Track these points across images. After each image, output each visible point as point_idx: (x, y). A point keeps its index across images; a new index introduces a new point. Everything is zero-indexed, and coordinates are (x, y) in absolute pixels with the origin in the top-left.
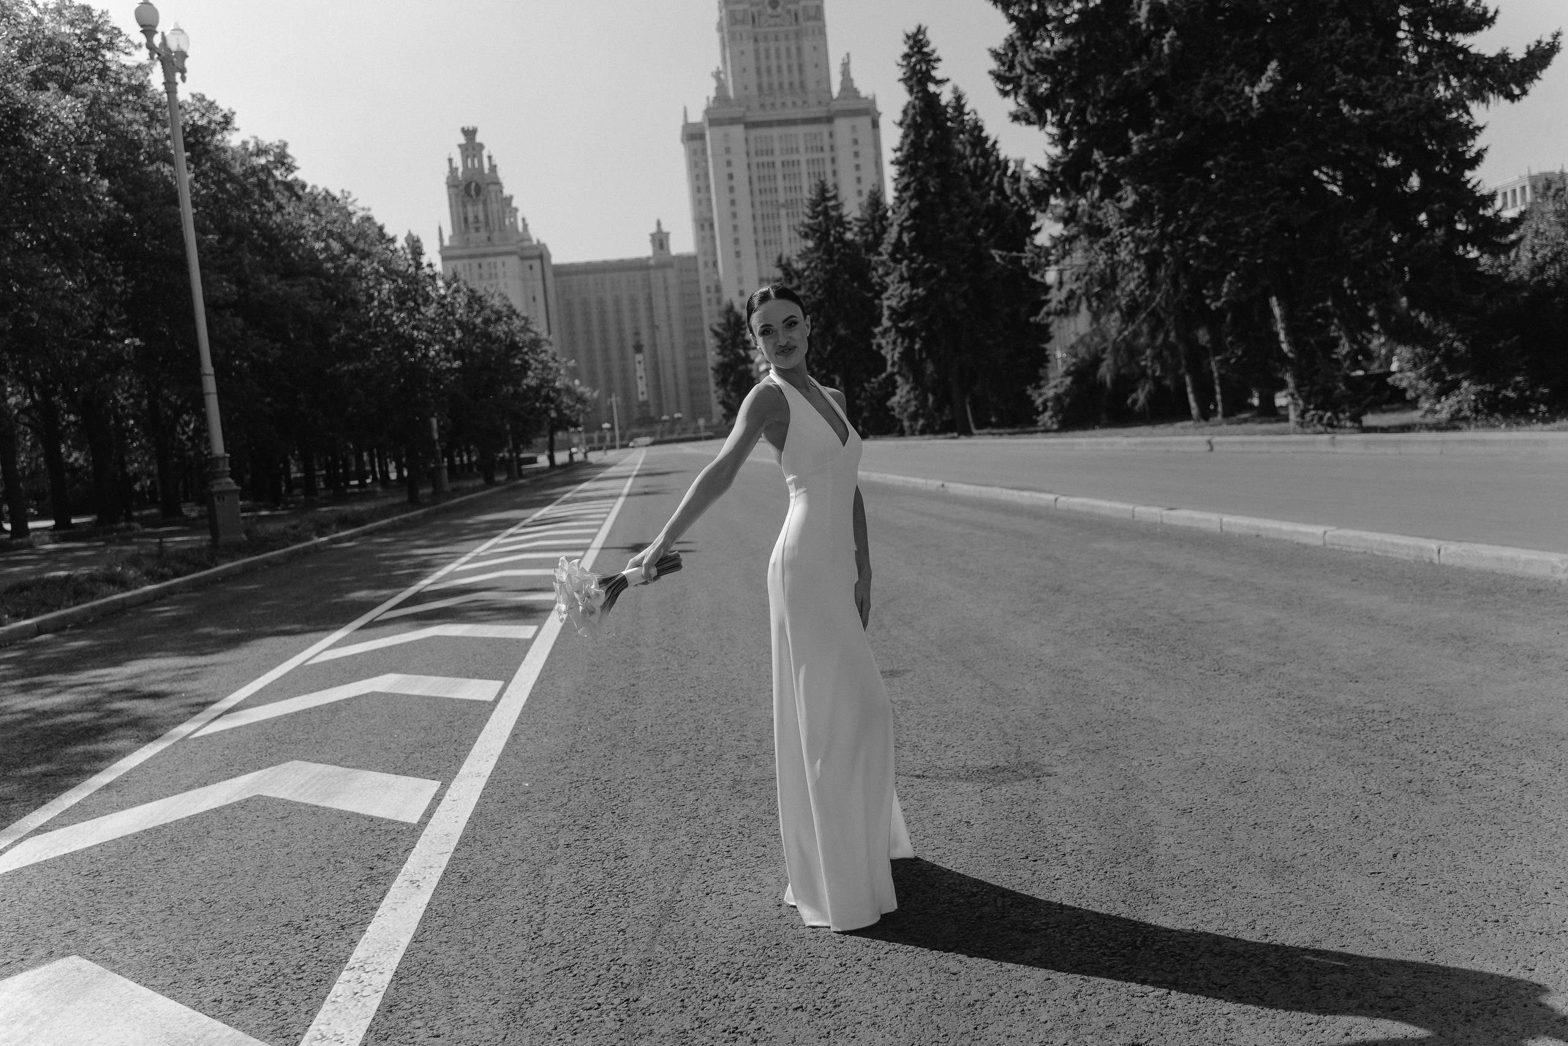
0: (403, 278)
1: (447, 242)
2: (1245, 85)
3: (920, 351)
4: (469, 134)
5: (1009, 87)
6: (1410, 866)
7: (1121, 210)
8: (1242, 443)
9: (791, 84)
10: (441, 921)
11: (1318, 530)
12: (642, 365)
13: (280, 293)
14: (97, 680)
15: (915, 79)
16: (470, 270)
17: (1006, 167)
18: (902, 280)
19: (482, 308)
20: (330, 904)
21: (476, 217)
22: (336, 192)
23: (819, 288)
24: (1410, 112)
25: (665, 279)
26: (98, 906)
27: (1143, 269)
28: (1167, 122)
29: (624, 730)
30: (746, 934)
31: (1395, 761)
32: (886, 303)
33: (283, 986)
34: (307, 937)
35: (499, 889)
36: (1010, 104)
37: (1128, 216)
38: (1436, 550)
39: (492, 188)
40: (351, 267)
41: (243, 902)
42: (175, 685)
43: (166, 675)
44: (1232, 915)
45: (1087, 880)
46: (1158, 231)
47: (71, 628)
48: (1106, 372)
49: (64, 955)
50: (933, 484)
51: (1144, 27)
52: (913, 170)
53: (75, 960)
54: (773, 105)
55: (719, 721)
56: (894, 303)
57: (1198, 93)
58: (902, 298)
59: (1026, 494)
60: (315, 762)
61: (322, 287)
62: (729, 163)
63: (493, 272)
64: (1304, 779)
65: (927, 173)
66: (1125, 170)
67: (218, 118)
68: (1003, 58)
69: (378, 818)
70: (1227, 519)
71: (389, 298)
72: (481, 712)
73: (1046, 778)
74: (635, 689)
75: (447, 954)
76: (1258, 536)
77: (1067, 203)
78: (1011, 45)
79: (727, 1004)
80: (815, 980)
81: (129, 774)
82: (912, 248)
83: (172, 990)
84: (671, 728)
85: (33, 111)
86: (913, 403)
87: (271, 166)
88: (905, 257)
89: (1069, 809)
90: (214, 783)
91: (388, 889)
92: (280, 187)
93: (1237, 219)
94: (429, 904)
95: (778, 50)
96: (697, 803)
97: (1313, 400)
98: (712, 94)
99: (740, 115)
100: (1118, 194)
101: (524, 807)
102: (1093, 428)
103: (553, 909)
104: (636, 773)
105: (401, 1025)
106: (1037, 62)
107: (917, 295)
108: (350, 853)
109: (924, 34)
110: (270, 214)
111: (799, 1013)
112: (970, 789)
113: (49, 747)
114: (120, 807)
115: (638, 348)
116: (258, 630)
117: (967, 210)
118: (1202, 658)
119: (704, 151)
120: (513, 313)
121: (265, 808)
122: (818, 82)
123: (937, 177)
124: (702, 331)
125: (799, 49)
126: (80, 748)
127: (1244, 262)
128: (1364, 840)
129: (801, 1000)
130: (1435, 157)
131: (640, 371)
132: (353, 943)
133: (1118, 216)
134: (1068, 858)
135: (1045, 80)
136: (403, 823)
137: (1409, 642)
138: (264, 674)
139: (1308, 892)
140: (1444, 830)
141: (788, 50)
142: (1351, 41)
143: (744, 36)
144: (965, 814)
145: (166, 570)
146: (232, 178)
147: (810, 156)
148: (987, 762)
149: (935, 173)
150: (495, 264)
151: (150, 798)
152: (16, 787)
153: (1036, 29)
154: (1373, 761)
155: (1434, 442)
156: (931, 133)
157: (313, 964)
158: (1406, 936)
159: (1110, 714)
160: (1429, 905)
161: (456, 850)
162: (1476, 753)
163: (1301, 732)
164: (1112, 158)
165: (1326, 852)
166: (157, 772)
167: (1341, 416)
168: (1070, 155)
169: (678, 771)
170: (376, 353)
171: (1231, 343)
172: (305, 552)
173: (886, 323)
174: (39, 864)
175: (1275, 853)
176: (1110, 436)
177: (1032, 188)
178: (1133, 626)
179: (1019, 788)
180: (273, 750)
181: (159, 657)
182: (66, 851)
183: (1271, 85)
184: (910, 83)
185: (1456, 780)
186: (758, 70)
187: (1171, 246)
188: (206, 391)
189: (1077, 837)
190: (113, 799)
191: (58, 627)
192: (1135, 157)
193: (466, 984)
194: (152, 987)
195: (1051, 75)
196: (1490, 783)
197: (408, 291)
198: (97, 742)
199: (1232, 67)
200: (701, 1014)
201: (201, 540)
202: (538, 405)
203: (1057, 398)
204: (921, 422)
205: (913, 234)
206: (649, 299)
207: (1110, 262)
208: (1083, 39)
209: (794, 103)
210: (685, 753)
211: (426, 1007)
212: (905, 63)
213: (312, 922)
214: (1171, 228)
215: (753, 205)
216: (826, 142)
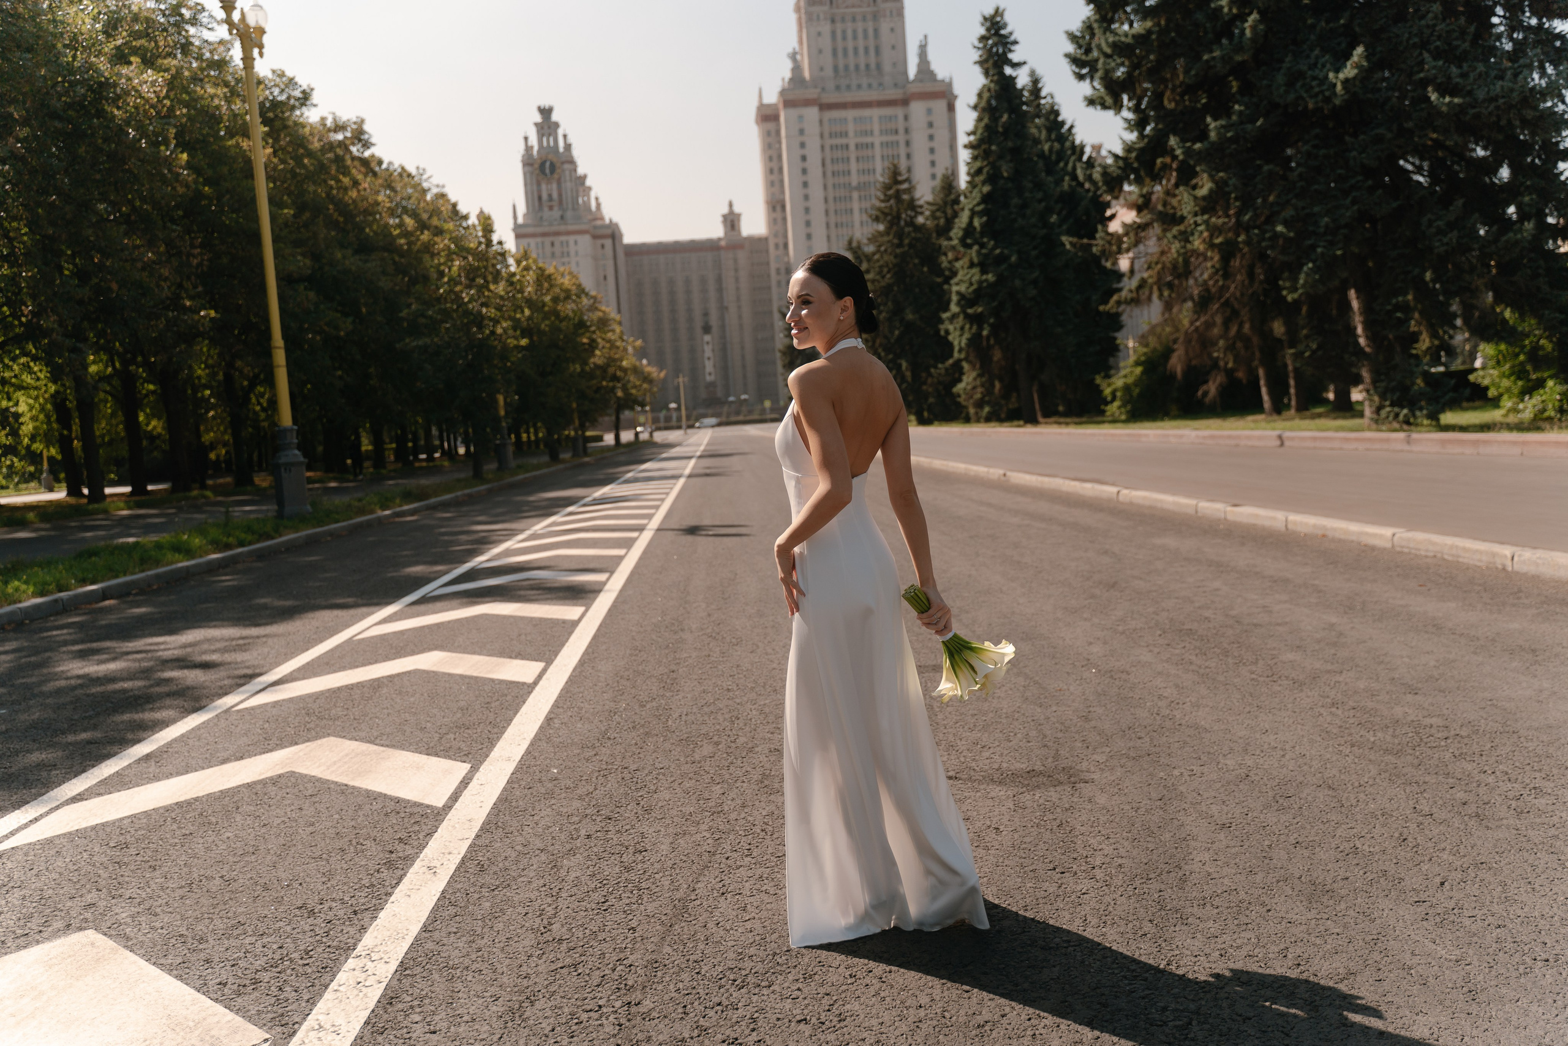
0: (473, 255)
1: (520, 220)
2: (1329, 70)
3: (988, 337)
4: (546, 112)
5: (1084, 71)
6: (1457, 895)
7: (1195, 198)
8: (1315, 439)
9: (867, 66)
10: (452, 910)
11: (1388, 532)
12: (710, 346)
13: (353, 268)
14: (152, 648)
15: (991, 62)
16: (543, 248)
17: (1082, 153)
18: (972, 265)
19: (551, 286)
20: (346, 888)
21: (550, 196)
22: (413, 170)
23: (888, 272)
24: (1501, 101)
25: (735, 260)
26: (121, 879)
27: (1217, 258)
28: (1247, 107)
29: (658, 717)
30: (758, 938)
31: (1451, 780)
32: (955, 288)
33: (289, 972)
34: (319, 921)
35: (515, 879)
36: (1086, 88)
37: (1203, 203)
38: (1509, 556)
39: (567, 166)
40: (423, 243)
41: (262, 881)
42: (226, 655)
43: (218, 645)
44: (1264, 941)
45: (1115, 896)
46: (1233, 220)
47: (136, 594)
48: (1176, 363)
49: (80, 929)
50: (995, 473)
51: (1226, 10)
52: (987, 154)
53: (91, 934)
54: (848, 87)
55: (754, 712)
56: (963, 288)
57: (1280, 78)
58: (971, 284)
59: (1088, 485)
60: (350, 739)
61: (395, 263)
62: (803, 145)
63: (565, 250)
64: (1352, 796)
65: (1001, 157)
66: (1201, 157)
67: (297, 93)
68: (1081, 41)
69: (404, 800)
70: (1294, 517)
71: (459, 276)
72: (519, 693)
73: (1082, 785)
74: (674, 675)
75: (455, 945)
76: (1324, 536)
77: (1141, 189)
78: (1088, 27)
79: (730, 1013)
80: (822, 990)
81: (169, 744)
82: (983, 233)
83: (180, 971)
84: (706, 718)
85: (115, 85)
86: (980, 390)
87: (348, 142)
88: (976, 242)
89: (1103, 819)
90: (250, 756)
91: (405, 875)
92: (356, 163)
93: (1316, 209)
94: (443, 892)
95: (855, 32)
96: (723, 797)
97: (1389, 396)
98: (788, 75)
99: (815, 96)
100: (1194, 181)
101: (550, 794)
102: (1162, 419)
103: (566, 902)
104: (666, 763)
105: (399, 1018)
106: (1115, 46)
107: (986, 280)
108: (372, 835)
109: (1002, 15)
110: (346, 189)
111: (802, 1026)
112: (1002, 793)
113: (98, 714)
114: (156, 778)
115: (707, 329)
116: (313, 602)
117: (1040, 195)
118: (1256, 663)
119: (778, 132)
120: (582, 291)
121: (295, 786)
122: (894, 64)
123: (1011, 161)
124: (771, 312)
125: (876, 31)
126: (126, 717)
127: (1322, 254)
128: (1410, 865)
129: (806, 1012)
130: (1527, 147)
131: (708, 352)
132: (363, 929)
133: (1192, 204)
134: (1097, 871)
135: (1122, 64)
136: (428, 806)
137: (1475, 653)
138: (313, 647)
139: (1347, 920)
140: (1497, 858)
141: (865, 31)
142: (1443, 26)
143: (822, 16)
144: (995, 820)
145: (231, 539)
146: (310, 154)
147: (885, 138)
148: (1022, 766)
149: (1008, 158)
150: (567, 242)
151: (187, 770)
152: (60, 753)
153: (1115, 11)
154: (1427, 779)
155: (1515, 443)
156: (1005, 117)
157: (320, 950)
158: (1447, 972)
159: (1155, 719)
160: (1475, 939)
161: (478, 836)
162: (1538, 775)
163: (1353, 746)
164: (1188, 144)
165: (1370, 876)
166: (197, 743)
167: (1418, 413)
168: (1146, 140)
169: (708, 763)
170: (447, 329)
171: (1307, 337)
172: (369, 525)
173: (954, 308)
174: (70, 833)
175: (1315, 875)
176: (1178, 428)
177: (1105, 174)
178: (1186, 627)
179: (1053, 794)
180: (312, 725)
181: (215, 627)
182: (99, 821)
183: (1356, 71)
184: (986, 66)
185: (1514, 804)
186: (834, 52)
187: (1248, 236)
188: (275, 364)
189: (1108, 850)
190: (151, 770)
191: (122, 593)
192: (1213, 143)
193: (469, 978)
194: (161, 966)
195: (1129, 57)
196: (1550, 808)
197: (478, 268)
198: (143, 711)
199: (1317, 52)
200: (702, 1022)
201: (268, 511)
202: (604, 383)
203: (1127, 388)
204: (987, 409)
205: (985, 219)
206: (719, 280)
207: (1182, 251)
208: (1163, 22)
209: (870, 86)
210: (717, 744)
211: (427, 1001)
212: (981, 45)
213: (326, 906)
214: (1247, 217)
215: (825, 187)
216: (901, 125)
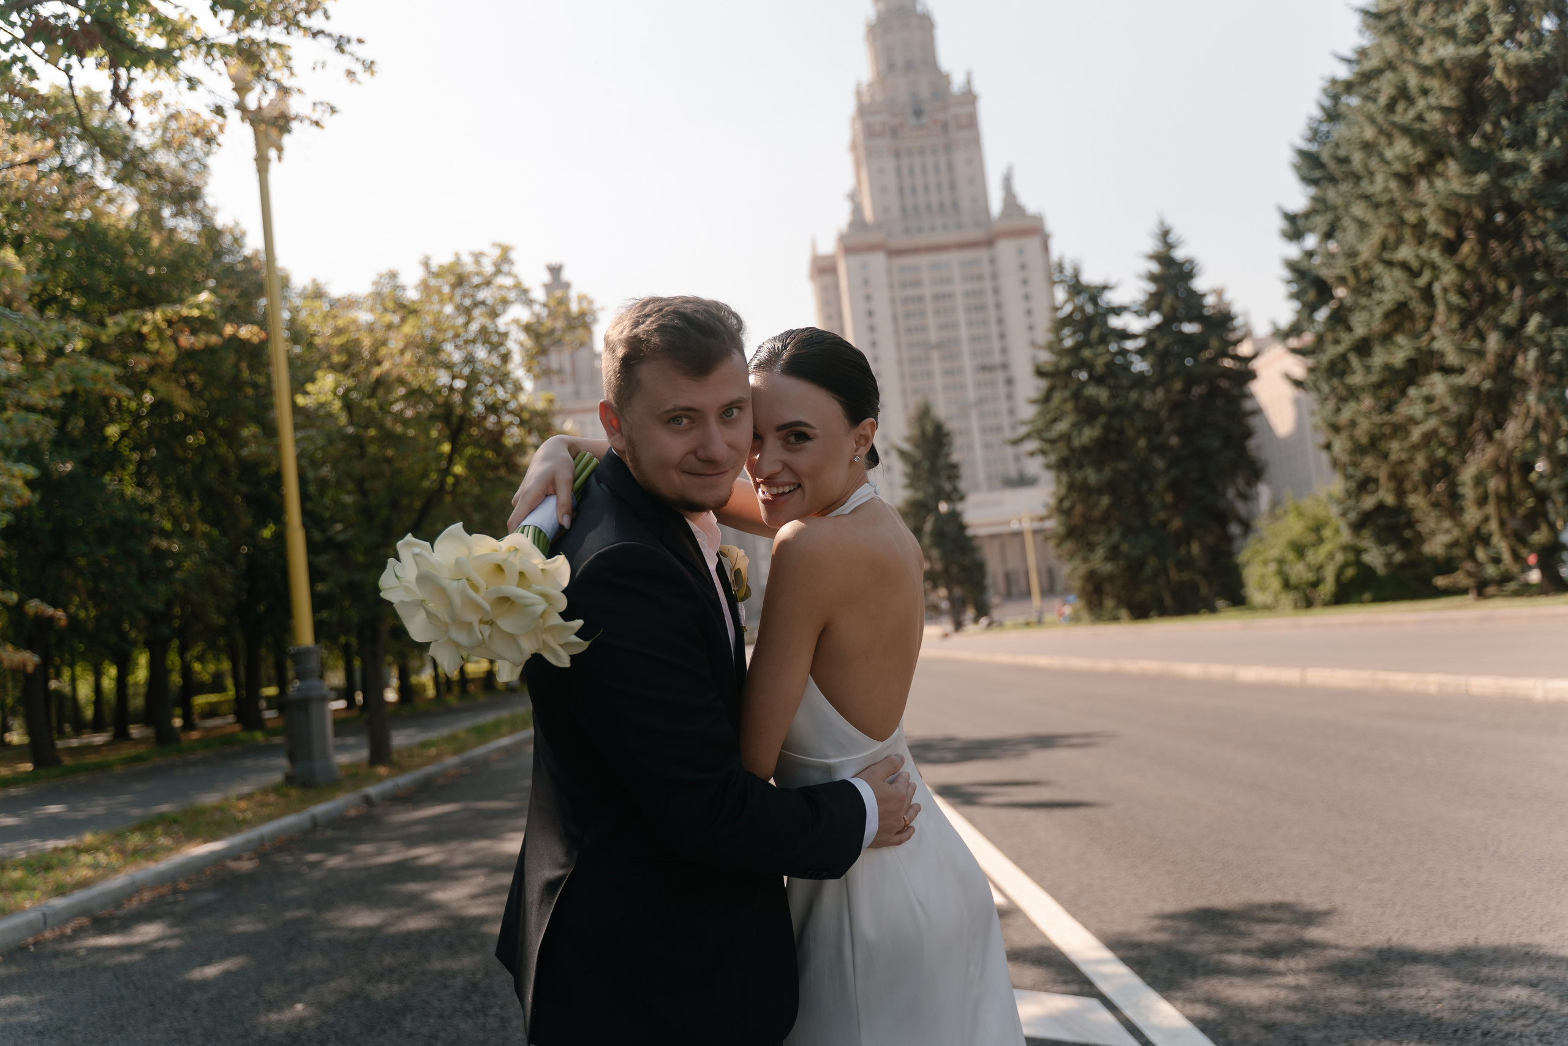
4: (555, 270)
9: (941, 206)
54: (920, 229)
62: (868, 298)
95: (924, 167)
99: (880, 241)
119: (837, 287)
122: (973, 200)
125: (950, 166)
141: (937, 167)
143: (884, 151)
147: (968, 286)
186: (901, 191)
209: (945, 226)
215: (898, 347)
216: (986, 269)
